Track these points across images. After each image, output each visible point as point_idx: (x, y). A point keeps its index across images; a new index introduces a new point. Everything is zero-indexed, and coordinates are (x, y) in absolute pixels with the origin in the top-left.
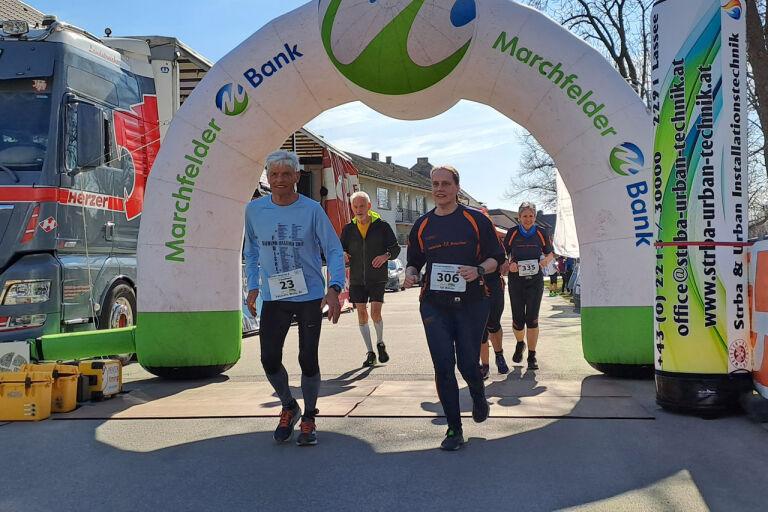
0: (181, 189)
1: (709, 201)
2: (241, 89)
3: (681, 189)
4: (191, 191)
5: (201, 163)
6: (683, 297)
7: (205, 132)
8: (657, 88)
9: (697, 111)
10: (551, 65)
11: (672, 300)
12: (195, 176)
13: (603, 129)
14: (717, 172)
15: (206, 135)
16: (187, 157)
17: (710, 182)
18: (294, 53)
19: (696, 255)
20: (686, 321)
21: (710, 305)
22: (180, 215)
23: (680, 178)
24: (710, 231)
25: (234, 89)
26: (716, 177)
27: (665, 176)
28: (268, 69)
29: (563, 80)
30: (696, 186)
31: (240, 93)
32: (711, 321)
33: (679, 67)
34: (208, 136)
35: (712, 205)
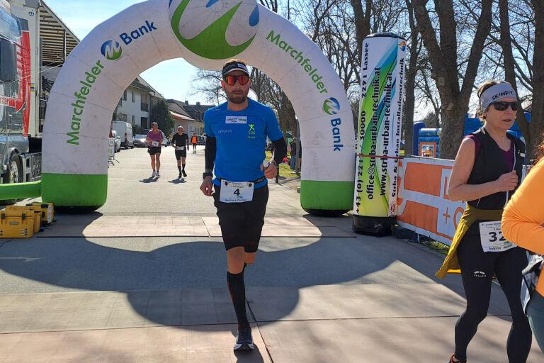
0: (77, 102)
1: (386, 137)
2: (117, 44)
3: (374, 130)
4: (84, 103)
5: (91, 86)
6: (371, 181)
7: (94, 68)
8: (365, 79)
9: (384, 94)
10: (296, 52)
11: (366, 182)
12: (87, 93)
13: (321, 90)
14: (390, 123)
15: (94, 70)
16: (81, 82)
17: (387, 128)
18: (151, 27)
19: (379, 162)
20: (372, 192)
21: (383, 185)
22: (77, 116)
23: (374, 125)
24: (386, 151)
25: (114, 45)
26: (390, 126)
27: (367, 123)
28: (135, 35)
29: (303, 61)
30: (381, 130)
31: (117, 47)
32: (383, 193)
33: (377, 71)
34: (96, 70)
35: (387, 139)
